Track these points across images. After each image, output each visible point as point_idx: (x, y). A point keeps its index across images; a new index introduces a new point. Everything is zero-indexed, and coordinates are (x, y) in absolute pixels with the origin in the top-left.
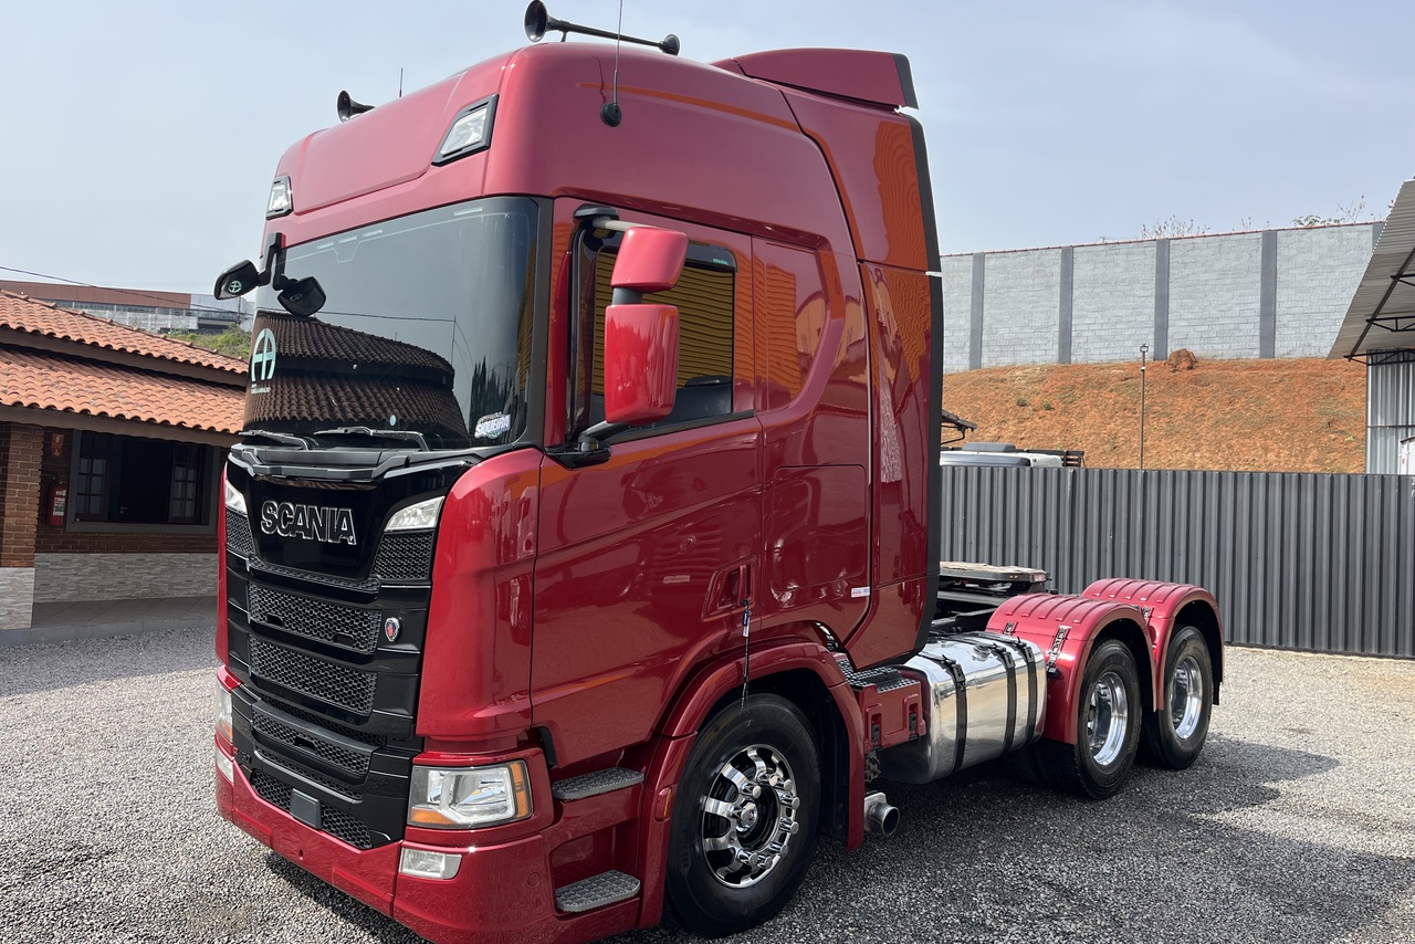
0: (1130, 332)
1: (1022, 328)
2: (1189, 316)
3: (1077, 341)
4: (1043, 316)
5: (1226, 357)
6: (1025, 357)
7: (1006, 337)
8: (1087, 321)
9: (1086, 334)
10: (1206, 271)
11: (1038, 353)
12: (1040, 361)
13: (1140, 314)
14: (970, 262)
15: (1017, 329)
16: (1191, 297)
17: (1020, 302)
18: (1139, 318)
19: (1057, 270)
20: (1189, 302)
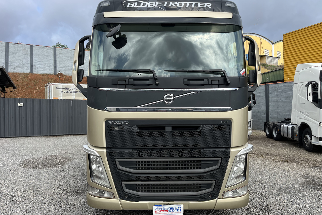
0: (48, 67)
1: (20, 63)
2: (61, 65)
3: (35, 68)
4: (26, 61)
5: (69, 75)
6: (21, 71)
7: (16, 65)
8: (38, 64)
9: (37, 67)
10: (64, 56)
11: (25, 70)
12: (25, 72)
13: (50, 64)
14: (4, 44)
15: (19, 63)
16: (61, 61)
17: (19, 56)
18: (50, 65)
19: (29, 50)
20: (61, 62)
